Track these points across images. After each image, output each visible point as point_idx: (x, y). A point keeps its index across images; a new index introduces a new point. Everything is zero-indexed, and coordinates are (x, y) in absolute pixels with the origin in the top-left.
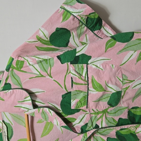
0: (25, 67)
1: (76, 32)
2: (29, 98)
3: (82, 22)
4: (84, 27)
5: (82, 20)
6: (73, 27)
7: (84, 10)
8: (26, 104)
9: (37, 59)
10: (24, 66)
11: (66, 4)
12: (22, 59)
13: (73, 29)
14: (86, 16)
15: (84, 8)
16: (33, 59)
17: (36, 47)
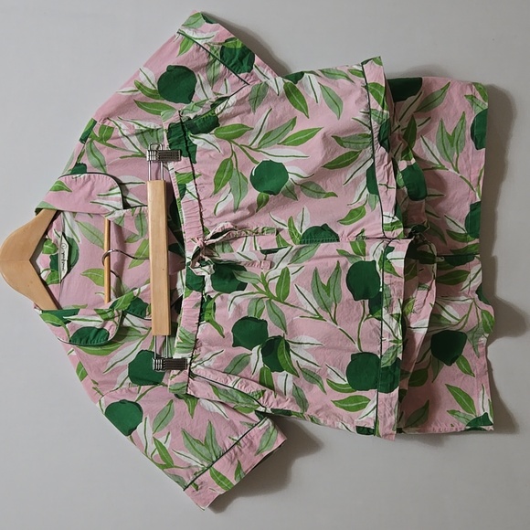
0: (114, 138)
1: (205, 75)
2: (118, 190)
3: (213, 56)
4: (219, 65)
5: (213, 52)
6: (197, 63)
7: (215, 33)
8: (112, 199)
9: (136, 127)
10: (113, 135)
11: (187, 25)
12: (112, 124)
13: (198, 68)
14: (219, 44)
15: (214, 30)
16: (129, 126)
17: (136, 102)
